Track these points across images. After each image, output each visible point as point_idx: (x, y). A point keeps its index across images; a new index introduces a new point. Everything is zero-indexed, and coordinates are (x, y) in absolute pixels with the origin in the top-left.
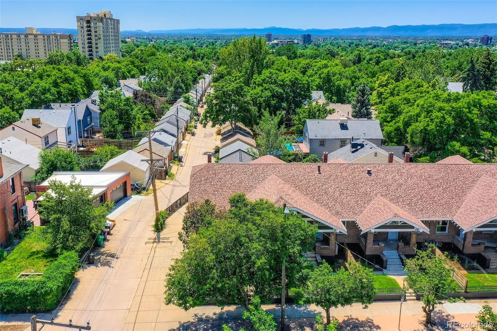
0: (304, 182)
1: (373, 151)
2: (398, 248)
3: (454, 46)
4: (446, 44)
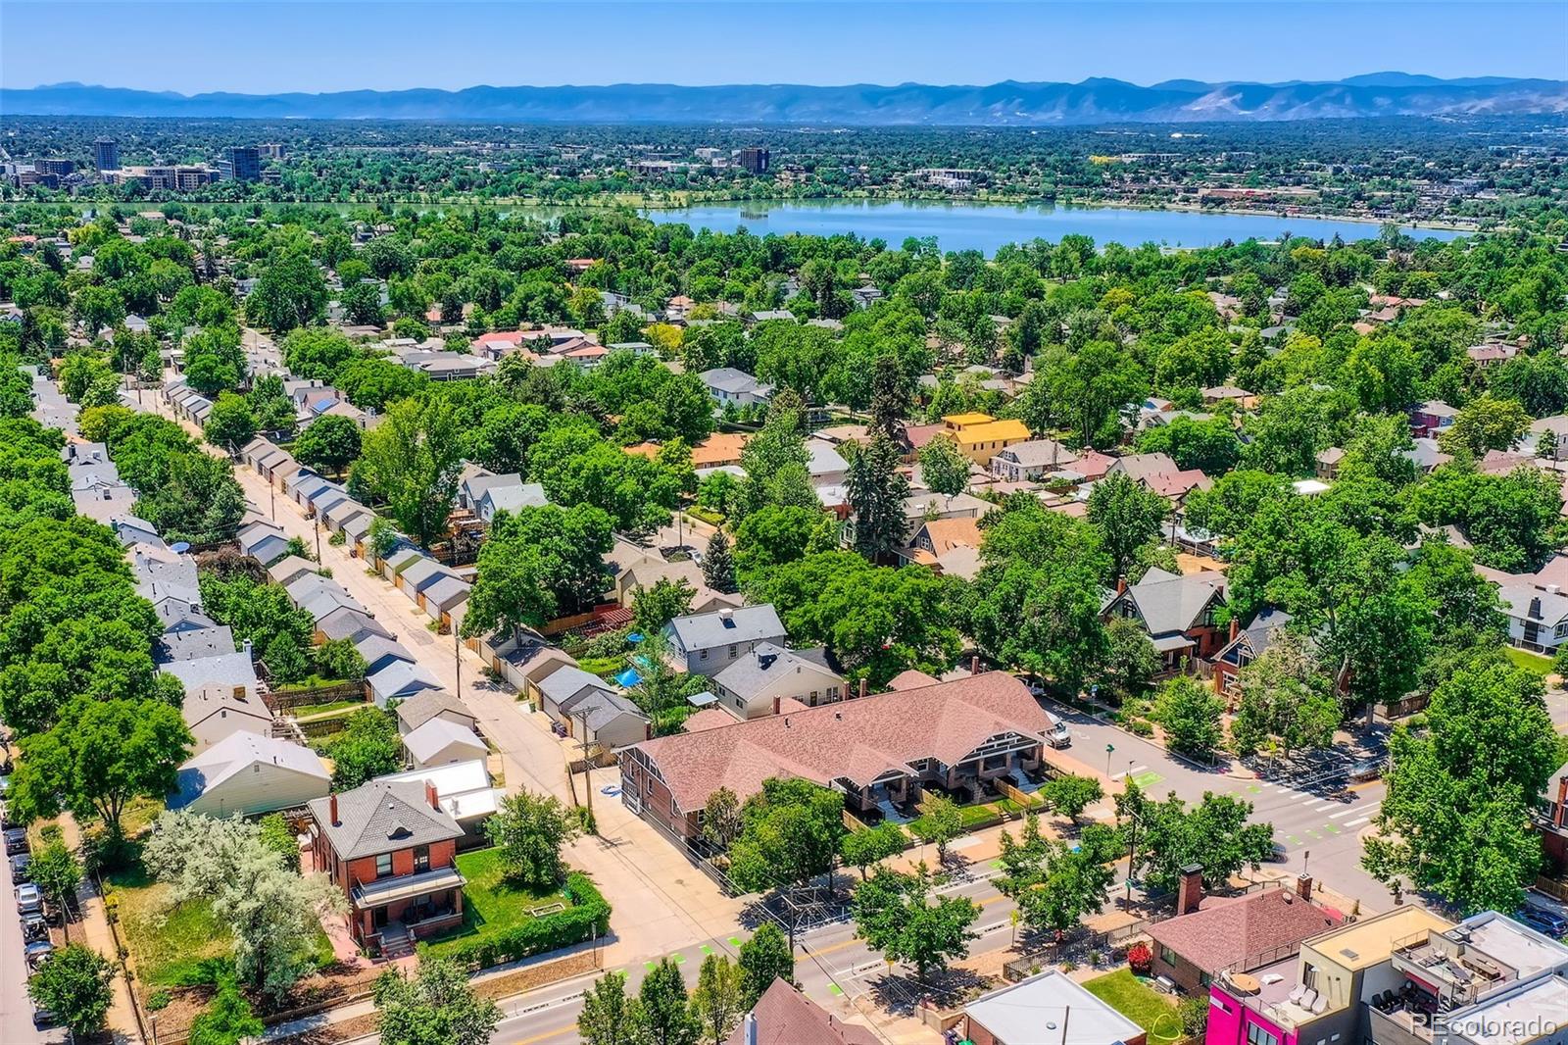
0: (777, 742)
1: (794, 666)
2: (889, 798)
3: (678, 179)
4: (655, 169)
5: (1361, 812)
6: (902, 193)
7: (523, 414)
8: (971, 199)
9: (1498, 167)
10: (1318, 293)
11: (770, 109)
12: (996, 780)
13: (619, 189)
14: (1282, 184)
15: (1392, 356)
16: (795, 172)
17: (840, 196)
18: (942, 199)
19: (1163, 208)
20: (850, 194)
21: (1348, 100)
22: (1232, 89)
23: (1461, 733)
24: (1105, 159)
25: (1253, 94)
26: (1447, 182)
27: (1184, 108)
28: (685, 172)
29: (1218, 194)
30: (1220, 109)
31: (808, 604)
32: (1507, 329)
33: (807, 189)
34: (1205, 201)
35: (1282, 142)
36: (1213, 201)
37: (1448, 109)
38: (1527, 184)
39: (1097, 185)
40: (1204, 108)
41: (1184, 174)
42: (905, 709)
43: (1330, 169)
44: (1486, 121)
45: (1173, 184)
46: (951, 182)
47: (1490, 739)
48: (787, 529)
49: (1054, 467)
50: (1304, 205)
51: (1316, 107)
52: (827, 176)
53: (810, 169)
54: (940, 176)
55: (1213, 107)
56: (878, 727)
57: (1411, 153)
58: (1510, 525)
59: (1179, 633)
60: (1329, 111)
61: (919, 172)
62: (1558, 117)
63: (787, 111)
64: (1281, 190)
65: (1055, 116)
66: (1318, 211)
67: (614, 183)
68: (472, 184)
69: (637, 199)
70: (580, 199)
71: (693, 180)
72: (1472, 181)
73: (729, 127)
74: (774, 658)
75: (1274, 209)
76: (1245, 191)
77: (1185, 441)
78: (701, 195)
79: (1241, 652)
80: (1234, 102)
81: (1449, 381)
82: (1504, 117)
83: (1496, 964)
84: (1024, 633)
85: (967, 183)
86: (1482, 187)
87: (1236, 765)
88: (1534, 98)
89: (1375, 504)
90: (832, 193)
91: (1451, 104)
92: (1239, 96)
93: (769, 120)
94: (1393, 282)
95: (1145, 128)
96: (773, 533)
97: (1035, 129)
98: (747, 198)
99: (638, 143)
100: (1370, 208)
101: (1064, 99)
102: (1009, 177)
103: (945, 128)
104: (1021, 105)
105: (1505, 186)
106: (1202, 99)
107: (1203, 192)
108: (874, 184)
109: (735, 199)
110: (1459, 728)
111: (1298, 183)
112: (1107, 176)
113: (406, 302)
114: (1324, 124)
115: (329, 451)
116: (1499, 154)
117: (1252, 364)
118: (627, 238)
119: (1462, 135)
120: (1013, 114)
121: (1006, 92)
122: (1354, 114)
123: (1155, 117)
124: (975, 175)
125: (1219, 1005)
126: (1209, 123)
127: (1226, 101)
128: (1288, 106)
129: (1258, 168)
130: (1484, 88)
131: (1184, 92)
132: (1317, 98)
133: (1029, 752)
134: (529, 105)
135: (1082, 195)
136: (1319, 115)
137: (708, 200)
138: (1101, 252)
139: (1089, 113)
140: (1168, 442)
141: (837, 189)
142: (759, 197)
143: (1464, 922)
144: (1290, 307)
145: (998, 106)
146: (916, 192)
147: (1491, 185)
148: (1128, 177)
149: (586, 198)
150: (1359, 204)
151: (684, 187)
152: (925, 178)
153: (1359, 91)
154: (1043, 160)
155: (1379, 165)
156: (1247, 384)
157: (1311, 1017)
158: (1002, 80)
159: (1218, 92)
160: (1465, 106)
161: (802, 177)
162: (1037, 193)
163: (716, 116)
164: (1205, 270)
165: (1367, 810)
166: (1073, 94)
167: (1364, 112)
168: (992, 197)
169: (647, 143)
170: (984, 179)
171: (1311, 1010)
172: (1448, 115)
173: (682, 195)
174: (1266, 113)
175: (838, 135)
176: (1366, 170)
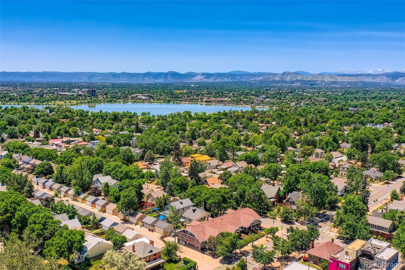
1: (201, 211)
3: (72, 97)
4: (64, 95)
5: (325, 229)
6: (132, 100)
7: (97, 159)
8: (149, 102)
9: (268, 93)
10: (249, 123)
11: (87, 78)
12: (254, 230)
13: (56, 100)
14: (222, 97)
15: (281, 137)
16: (103, 95)
17: (116, 101)
18: (142, 102)
19: (197, 103)
20: (118, 101)
21: (230, 77)
22: (203, 74)
23: (351, 209)
24: (179, 92)
25: (208, 75)
26: (258, 97)
27: (192, 79)
28: (73, 95)
29: (208, 100)
30: (201, 79)
31: (198, 198)
32: (290, 130)
33: (107, 100)
34: (206, 102)
35: (217, 87)
36: (208, 102)
37: (253, 79)
38: (275, 97)
39: (179, 98)
40: (197, 79)
41: (199, 95)
42: (233, 217)
43: (232, 94)
44: (261, 82)
45: (197, 98)
46: (144, 98)
47: (356, 209)
48: (183, 182)
49: (219, 165)
50: (229, 102)
51: (223, 79)
52: (112, 96)
53: (106, 94)
54: (140, 96)
55: (199, 79)
56: (230, 221)
57: (248, 90)
58: (324, 171)
59: (272, 198)
60: (226, 80)
61: (135, 95)
62: (276, 81)
63: (92, 79)
64: (222, 99)
65: (161, 81)
66: (233, 104)
67: (55, 98)
68: (14, 99)
69: (62, 103)
70: (46, 103)
71: (76, 97)
72: (264, 96)
73: (78, 83)
74: (195, 210)
75: (223, 103)
76: (215, 99)
77: (248, 158)
78: (80, 101)
79: (290, 200)
80: (204, 77)
81: (292, 142)
82: (265, 81)
83: (379, 246)
84: (246, 200)
85: (147, 98)
86: (266, 98)
87: (296, 223)
88: (271, 77)
89: (300, 168)
90: (114, 100)
91: (253, 78)
92: (205, 76)
93: (87, 81)
94: (262, 120)
95: (184, 84)
96: (180, 183)
97: (158, 84)
98: (91, 102)
99: (54, 87)
100: (244, 103)
101: (163, 76)
102: (157, 96)
103: (136, 83)
104: (153, 77)
105: (271, 97)
106: (196, 77)
107: (205, 100)
108: (124, 98)
109: (89, 102)
110: (350, 208)
111: (226, 97)
112: (181, 96)
113: (23, 132)
114: (226, 83)
115: (45, 171)
116: (267, 90)
117: (247, 140)
118: (71, 114)
119: (257, 85)
120: (151, 80)
121: (148, 74)
122: (231, 80)
123: (186, 81)
124: (149, 96)
125: (332, 261)
126: (199, 82)
127: (202, 77)
128: (217, 78)
129: (216, 94)
130: (260, 74)
131: (191, 75)
132: (223, 77)
133: (259, 224)
134: (18, 77)
135: (176, 100)
136: (224, 80)
137: (82, 103)
138: (193, 115)
139: (170, 80)
140: (245, 158)
141: (115, 99)
142: (95, 102)
143: (369, 241)
144: (244, 127)
145: (147, 78)
146: (135, 100)
147: (268, 97)
148: (186, 96)
149: (48, 103)
150: (241, 102)
151: (74, 99)
152: (137, 96)
153: (232, 75)
154: (164, 92)
155: (242, 93)
156: (246, 145)
157: (350, 261)
158: (147, 72)
159: (200, 75)
160: (256, 79)
161: (105, 96)
162: (165, 100)
163: (72, 80)
164: (218, 119)
165: (325, 228)
166: (165, 75)
167: (234, 80)
168: (155, 101)
169: (57, 87)
170: (151, 97)
171: (349, 260)
172: (253, 81)
173: (75, 102)
174: (211, 80)
175: (108, 85)
176: (240, 94)
